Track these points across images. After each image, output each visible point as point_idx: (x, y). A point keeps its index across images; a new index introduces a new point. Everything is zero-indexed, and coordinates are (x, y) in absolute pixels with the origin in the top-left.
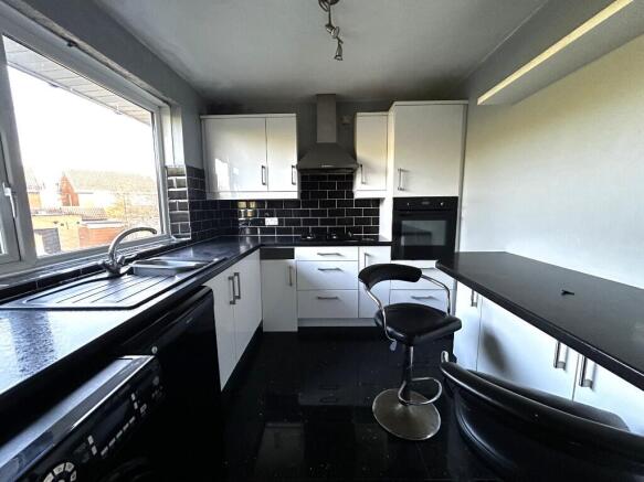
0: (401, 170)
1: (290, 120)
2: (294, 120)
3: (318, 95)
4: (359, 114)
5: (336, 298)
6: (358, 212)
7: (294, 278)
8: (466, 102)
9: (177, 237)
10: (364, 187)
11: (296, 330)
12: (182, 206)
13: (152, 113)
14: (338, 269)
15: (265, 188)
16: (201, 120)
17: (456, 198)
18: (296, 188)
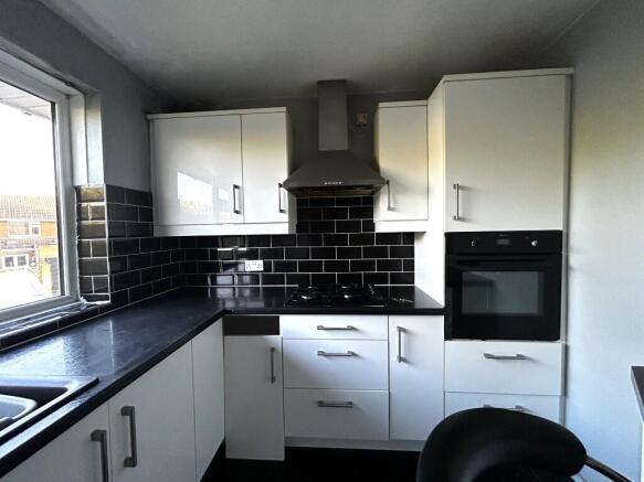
0: (457, 187)
1: (278, 118)
2: (284, 116)
3: (321, 83)
4: (381, 105)
5: (350, 405)
6: (382, 252)
7: (279, 366)
8: (570, 71)
9: (88, 299)
10: (393, 215)
11: (281, 457)
12: (99, 250)
13: (53, 104)
14: (353, 355)
15: (239, 218)
16: (148, 121)
17: (559, 234)
18: (285, 217)
